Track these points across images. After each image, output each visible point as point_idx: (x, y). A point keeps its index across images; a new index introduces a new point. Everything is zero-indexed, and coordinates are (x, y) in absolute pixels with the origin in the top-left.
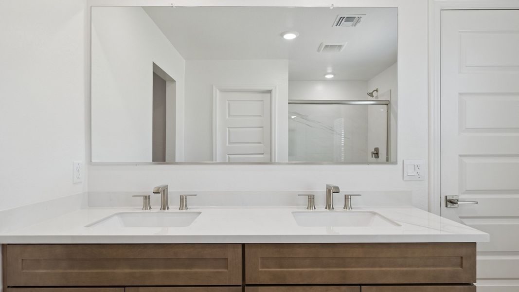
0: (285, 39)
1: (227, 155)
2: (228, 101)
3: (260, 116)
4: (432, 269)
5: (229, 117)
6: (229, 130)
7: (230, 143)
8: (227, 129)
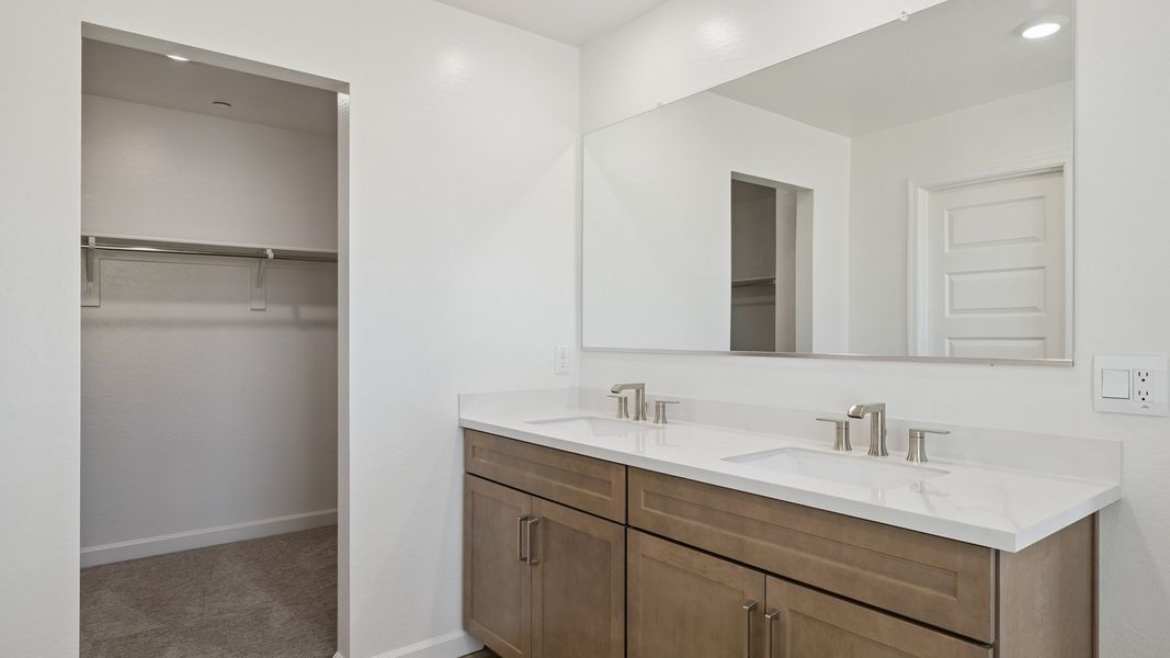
0: (1025, 39)
1: (947, 341)
2: (949, 210)
3: (1035, 239)
4: (892, 580)
5: (950, 248)
6: (951, 282)
7: (953, 311)
8: (947, 277)
